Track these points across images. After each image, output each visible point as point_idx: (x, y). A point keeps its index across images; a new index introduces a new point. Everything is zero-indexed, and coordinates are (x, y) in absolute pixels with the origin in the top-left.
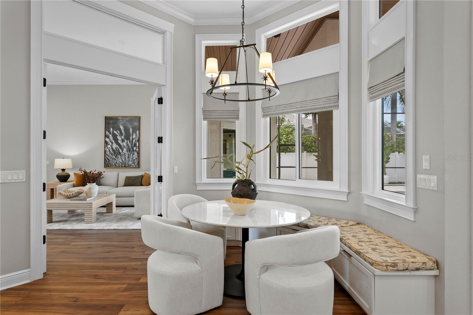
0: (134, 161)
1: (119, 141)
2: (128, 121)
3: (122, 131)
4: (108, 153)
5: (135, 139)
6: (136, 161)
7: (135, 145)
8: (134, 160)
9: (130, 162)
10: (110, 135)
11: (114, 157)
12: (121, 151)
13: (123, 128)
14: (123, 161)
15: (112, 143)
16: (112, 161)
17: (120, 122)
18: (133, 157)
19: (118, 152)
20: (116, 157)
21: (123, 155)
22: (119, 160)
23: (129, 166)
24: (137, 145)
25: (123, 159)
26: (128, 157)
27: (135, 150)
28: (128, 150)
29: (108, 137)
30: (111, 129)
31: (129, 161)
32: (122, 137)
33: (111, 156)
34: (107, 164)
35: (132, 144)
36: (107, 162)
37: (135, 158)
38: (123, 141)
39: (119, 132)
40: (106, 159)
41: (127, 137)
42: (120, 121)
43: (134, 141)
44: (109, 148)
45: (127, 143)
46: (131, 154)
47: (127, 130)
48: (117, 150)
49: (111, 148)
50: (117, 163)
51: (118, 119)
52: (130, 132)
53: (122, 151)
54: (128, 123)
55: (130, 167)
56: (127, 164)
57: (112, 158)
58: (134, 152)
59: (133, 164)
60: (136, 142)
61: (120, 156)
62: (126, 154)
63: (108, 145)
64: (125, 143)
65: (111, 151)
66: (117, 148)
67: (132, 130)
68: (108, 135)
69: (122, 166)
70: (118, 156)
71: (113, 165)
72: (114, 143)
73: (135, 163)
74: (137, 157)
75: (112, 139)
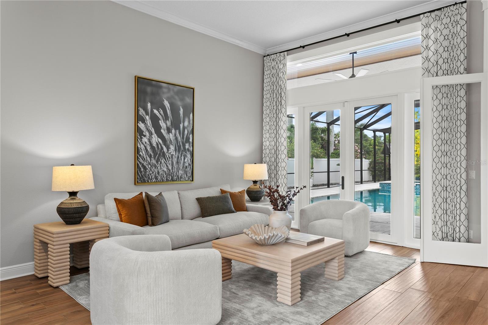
0: (186, 170)
1: (162, 131)
2: (177, 93)
3: (168, 111)
4: (144, 153)
6: (188, 169)
7: (188, 139)
8: (186, 167)
9: (181, 172)
10: (147, 117)
11: (154, 161)
12: (165, 149)
13: (169, 105)
14: (169, 170)
15: (151, 134)
16: (151, 170)
17: (163, 93)
18: (184, 162)
19: (161, 151)
20: (157, 162)
21: (170, 158)
22: (163, 168)
23: (178, 178)
24: (191, 140)
25: (169, 166)
26: (178, 163)
27: (188, 149)
28: (177, 148)
29: (143, 121)
30: (149, 105)
31: (178, 169)
32: (168, 122)
33: (148, 159)
34: (142, 178)
35: (183, 138)
36: (141, 172)
37: (187, 164)
38: (169, 131)
39: (162, 112)
40: (140, 166)
41: (176, 124)
42: (165, 90)
43: (186, 132)
44: (146, 143)
45: (175, 135)
46: (181, 157)
47: (174, 110)
48: (159, 149)
49: (148, 142)
50: (158, 173)
51: (161, 87)
52: (180, 114)
53: (168, 150)
54: (176, 97)
55: (181, 181)
56: (175, 176)
57: (150, 165)
58: (186, 152)
59: (185, 175)
60: (189, 135)
61: (164, 159)
62: (174, 157)
63: (142, 138)
64: (172, 136)
65: (149, 150)
66: (159, 143)
67: (182, 111)
68: (144, 115)
69: (168, 179)
70: (162, 159)
71: (153, 179)
72: (154, 135)
73: (188, 173)
74: (190, 161)
75: (150, 126)
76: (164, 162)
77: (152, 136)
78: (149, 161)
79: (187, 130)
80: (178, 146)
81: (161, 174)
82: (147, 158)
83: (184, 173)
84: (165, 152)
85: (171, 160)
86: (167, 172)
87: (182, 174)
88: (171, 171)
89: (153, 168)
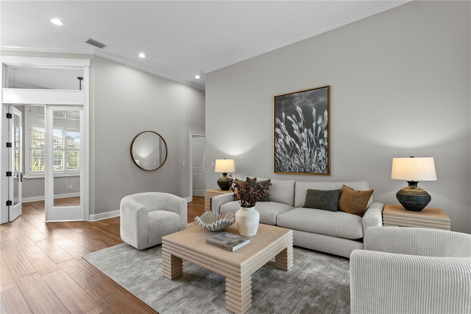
0: (320, 163)
1: (295, 132)
2: (309, 97)
3: (300, 115)
4: (279, 150)
5: (322, 125)
6: (323, 163)
7: (322, 136)
8: (320, 161)
9: (314, 166)
10: (282, 124)
11: (288, 156)
12: (297, 146)
13: (301, 110)
14: (301, 163)
15: (285, 135)
16: (285, 163)
17: (296, 101)
18: (318, 157)
19: (294, 148)
20: (291, 157)
21: (302, 153)
22: (296, 161)
23: (311, 170)
24: (326, 136)
25: (301, 160)
26: (310, 157)
27: (322, 145)
28: (310, 145)
29: (279, 127)
30: (284, 114)
31: (311, 163)
32: (300, 124)
34: (278, 169)
35: (316, 135)
36: (278, 164)
37: (321, 159)
38: (301, 130)
39: (294, 117)
40: (277, 160)
42: (297, 99)
43: (320, 129)
44: (281, 143)
45: (308, 133)
46: (314, 151)
47: (307, 112)
48: (292, 146)
49: (283, 142)
50: (292, 165)
51: (293, 97)
52: (312, 115)
53: (300, 147)
54: (309, 101)
55: (314, 173)
56: (308, 168)
57: (285, 159)
58: (320, 147)
59: (319, 168)
60: (324, 131)
61: (297, 155)
62: (306, 152)
63: (278, 139)
64: (304, 134)
65: (283, 148)
66: (292, 142)
67: (315, 112)
68: (279, 123)
69: (301, 170)
70: (294, 155)
71: (287, 169)
72: (287, 136)
73: (322, 166)
74: (325, 156)
75: (284, 130)
76: (297, 157)
77: (286, 137)
78: (284, 156)
79: (321, 127)
80: (311, 143)
81: (294, 166)
82: (282, 154)
83: (317, 166)
84: (298, 149)
85: (303, 155)
86: (299, 165)
87: (315, 167)
88: (304, 164)
89: (287, 161)
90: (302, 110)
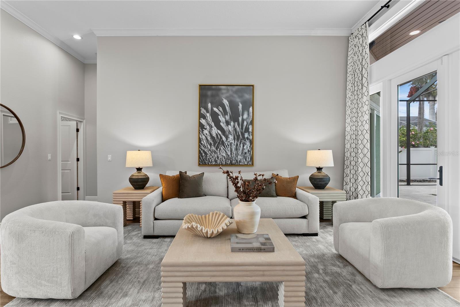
0: (245, 155)
1: (221, 124)
2: (236, 92)
3: (227, 108)
4: (205, 142)
5: (248, 120)
6: (248, 155)
7: (247, 130)
8: (246, 153)
9: (240, 157)
10: (208, 115)
11: (214, 148)
12: (224, 138)
13: (227, 103)
14: (228, 155)
15: (211, 127)
16: (211, 155)
17: (222, 94)
18: (243, 149)
19: (220, 140)
20: (217, 149)
21: (229, 146)
22: (222, 153)
23: (237, 162)
25: (228, 152)
26: (236, 149)
27: (247, 138)
28: (236, 137)
29: (204, 117)
30: (209, 105)
31: (237, 155)
32: (226, 117)
33: (209, 146)
34: (203, 161)
35: (242, 128)
36: (202, 156)
37: (246, 151)
38: (228, 123)
39: (221, 109)
40: (202, 152)
41: (235, 117)
42: (224, 91)
43: (245, 123)
44: (206, 134)
45: (234, 126)
46: (240, 144)
47: (233, 106)
48: (218, 138)
49: (208, 134)
50: (218, 157)
51: (220, 89)
52: (239, 109)
53: (227, 140)
54: (235, 95)
55: (240, 164)
56: (234, 160)
57: (210, 151)
58: (245, 141)
59: (244, 160)
60: (249, 126)
61: (223, 147)
62: (232, 144)
63: (204, 131)
64: (231, 127)
65: (209, 139)
66: (218, 134)
67: (241, 106)
68: (205, 113)
69: (227, 162)
70: (221, 147)
71: (213, 162)
72: (214, 127)
73: (247, 158)
74: (250, 148)
75: (210, 121)
76: (224, 149)
77: (212, 129)
78: (210, 148)
79: (246, 122)
80: (237, 136)
81: (221, 158)
82: (207, 145)
83: (243, 158)
84: (224, 141)
85: (229, 147)
86: (226, 157)
87: (241, 159)
88: (230, 156)
89: (213, 153)
90: (229, 103)
